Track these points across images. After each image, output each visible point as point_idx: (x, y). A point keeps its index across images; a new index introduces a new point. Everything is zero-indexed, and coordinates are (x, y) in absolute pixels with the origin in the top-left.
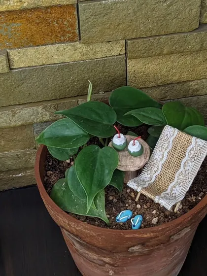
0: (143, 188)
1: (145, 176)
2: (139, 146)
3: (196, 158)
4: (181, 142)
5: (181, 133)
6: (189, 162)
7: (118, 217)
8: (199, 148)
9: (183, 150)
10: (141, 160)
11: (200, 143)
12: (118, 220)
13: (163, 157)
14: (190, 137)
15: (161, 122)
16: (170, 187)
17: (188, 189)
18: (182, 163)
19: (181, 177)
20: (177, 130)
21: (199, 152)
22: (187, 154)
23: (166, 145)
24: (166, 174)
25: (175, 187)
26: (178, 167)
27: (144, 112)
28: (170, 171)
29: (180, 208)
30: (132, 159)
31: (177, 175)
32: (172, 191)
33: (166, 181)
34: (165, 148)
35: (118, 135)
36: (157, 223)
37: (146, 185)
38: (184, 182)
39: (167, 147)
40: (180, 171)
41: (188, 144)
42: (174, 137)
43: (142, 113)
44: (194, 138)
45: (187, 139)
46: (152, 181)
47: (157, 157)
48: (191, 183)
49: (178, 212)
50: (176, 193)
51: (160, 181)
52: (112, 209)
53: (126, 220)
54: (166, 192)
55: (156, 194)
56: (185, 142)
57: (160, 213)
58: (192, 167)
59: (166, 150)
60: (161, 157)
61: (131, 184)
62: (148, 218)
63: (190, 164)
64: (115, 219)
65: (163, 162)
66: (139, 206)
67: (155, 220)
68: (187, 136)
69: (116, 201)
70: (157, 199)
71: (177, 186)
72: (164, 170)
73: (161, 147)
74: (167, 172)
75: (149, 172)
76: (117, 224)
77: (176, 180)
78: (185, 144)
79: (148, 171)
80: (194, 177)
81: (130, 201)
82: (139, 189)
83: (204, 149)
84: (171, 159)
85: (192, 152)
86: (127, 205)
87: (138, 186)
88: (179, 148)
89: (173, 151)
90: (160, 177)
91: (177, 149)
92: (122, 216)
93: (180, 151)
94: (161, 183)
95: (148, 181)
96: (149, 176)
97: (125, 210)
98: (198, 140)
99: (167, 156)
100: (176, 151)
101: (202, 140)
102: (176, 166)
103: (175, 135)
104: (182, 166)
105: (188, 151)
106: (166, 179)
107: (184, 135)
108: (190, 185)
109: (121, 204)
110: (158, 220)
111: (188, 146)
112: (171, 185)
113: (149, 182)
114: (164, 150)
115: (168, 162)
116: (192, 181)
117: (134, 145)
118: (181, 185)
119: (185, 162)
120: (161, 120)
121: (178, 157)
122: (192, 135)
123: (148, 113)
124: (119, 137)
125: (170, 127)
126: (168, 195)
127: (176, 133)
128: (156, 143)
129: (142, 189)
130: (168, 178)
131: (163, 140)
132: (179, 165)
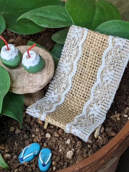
0: (49, 114)
1: (52, 96)
2: (36, 58)
3: (115, 64)
4: (93, 46)
5: (92, 32)
6: (107, 70)
7: (21, 156)
8: (118, 50)
9: (97, 56)
10: (42, 77)
11: (119, 43)
12: (22, 159)
13: (72, 69)
14: (105, 37)
15: (65, 22)
16: (85, 107)
17: (109, 107)
18: (98, 74)
19: (98, 92)
20: (86, 30)
21: (119, 56)
22: (103, 60)
23: (75, 52)
24: (79, 90)
25: (92, 106)
26: (94, 78)
27: (41, 12)
28: (83, 86)
29: (102, 131)
30: (31, 77)
31: (92, 90)
32: (88, 113)
33: (80, 100)
34: (73, 56)
35: (6, 46)
36: (73, 156)
37: (53, 109)
38: (103, 99)
39: (76, 55)
40: (96, 84)
41: (104, 47)
42: (83, 40)
43: (39, 14)
44: (111, 37)
45: (101, 40)
46: (61, 102)
47: (65, 69)
48: (113, 98)
49: (99, 137)
50: (93, 115)
51: (71, 101)
52: (14, 144)
53: (32, 157)
54: (81, 115)
55: (67, 121)
56: (99, 45)
57: (76, 142)
58: (112, 77)
59: (75, 58)
60: (69, 69)
61: (32, 111)
62: (60, 150)
63: (109, 74)
64: (17, 159)
65: (73, 74)
66: (48, 136)
67: (69, 154)
68: (101, 36)
69: (20, 131)
70: (67, 128)
71: (95, 105)
72: (76, 85)
73: (68, 55)
74: (80, 87)
75: (56, 91)
76: (20, 166)
77: (92, 97)
78: (99, 47)
79: (55, 89)
80: (116, 90)
81: (37, 130)
82: (43, 117)
83: (126, 51)
84: (82, 69)
85: (110, 57)
86: (33, 136)
87: (41, 112)
88: (92, 53)
89: (84, 58)
90: (71, 95)
91: (89, 55)
92: (26, 153)
93: (94, 57)
94: (73, 102)
95: (57, 102)
96: (57, 96)
97: (30, 143)
98: (117, 39)
99: (78, 66)
100: (89, 59)
101: (121, 39)
102: (91, 78)
103: (85, 38)
104: (98, 77)
105: (104, 56)
106: (79, 96)
107: (97, 35)
108: (111, 101)
109: (25, 136)
110: (75, 153)
111: (104, 49)
112: (87, 104)
113: (57, 104)
114: (72, 58)
115: (79, 75)
116: (113, 95)
117: (30, 57)
118: (99, 102)
119: (102, 72)
120: (65, 20)
121: (92, 66)
122: (108, 34)
123: (46, 13)
124: (8, 49)
125: (76, 27)
126: (84, 118)
127: (85, 35)
128: (61, 51)
129: (46, 117)
130: (82, 95)
131: (69, 46)
132: (94, 76)
